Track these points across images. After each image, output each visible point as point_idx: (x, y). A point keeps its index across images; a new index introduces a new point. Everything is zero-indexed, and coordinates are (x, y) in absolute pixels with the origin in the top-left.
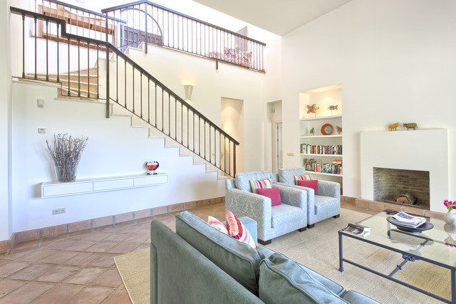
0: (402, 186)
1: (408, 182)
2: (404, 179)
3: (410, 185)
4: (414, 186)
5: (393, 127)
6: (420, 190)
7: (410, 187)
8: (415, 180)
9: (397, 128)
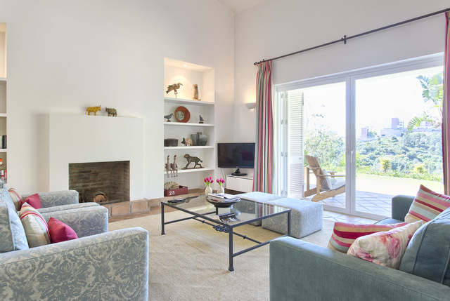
0: (81, 184)
1: (88, 178)
2: (85, 175)
3: (90, 182)
4: (94, 181)
5: (91, 110)
6: (101, 184)
7: (90, 184)
8: (96, 174)
9: (97, 113)
